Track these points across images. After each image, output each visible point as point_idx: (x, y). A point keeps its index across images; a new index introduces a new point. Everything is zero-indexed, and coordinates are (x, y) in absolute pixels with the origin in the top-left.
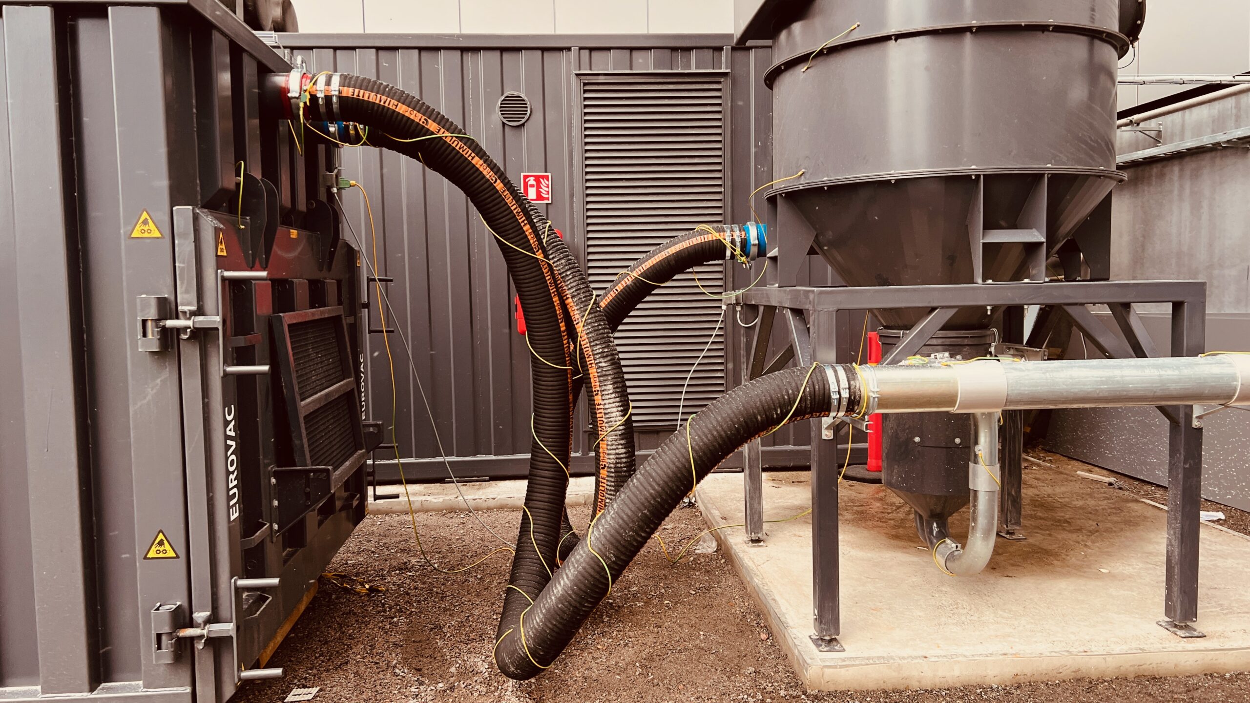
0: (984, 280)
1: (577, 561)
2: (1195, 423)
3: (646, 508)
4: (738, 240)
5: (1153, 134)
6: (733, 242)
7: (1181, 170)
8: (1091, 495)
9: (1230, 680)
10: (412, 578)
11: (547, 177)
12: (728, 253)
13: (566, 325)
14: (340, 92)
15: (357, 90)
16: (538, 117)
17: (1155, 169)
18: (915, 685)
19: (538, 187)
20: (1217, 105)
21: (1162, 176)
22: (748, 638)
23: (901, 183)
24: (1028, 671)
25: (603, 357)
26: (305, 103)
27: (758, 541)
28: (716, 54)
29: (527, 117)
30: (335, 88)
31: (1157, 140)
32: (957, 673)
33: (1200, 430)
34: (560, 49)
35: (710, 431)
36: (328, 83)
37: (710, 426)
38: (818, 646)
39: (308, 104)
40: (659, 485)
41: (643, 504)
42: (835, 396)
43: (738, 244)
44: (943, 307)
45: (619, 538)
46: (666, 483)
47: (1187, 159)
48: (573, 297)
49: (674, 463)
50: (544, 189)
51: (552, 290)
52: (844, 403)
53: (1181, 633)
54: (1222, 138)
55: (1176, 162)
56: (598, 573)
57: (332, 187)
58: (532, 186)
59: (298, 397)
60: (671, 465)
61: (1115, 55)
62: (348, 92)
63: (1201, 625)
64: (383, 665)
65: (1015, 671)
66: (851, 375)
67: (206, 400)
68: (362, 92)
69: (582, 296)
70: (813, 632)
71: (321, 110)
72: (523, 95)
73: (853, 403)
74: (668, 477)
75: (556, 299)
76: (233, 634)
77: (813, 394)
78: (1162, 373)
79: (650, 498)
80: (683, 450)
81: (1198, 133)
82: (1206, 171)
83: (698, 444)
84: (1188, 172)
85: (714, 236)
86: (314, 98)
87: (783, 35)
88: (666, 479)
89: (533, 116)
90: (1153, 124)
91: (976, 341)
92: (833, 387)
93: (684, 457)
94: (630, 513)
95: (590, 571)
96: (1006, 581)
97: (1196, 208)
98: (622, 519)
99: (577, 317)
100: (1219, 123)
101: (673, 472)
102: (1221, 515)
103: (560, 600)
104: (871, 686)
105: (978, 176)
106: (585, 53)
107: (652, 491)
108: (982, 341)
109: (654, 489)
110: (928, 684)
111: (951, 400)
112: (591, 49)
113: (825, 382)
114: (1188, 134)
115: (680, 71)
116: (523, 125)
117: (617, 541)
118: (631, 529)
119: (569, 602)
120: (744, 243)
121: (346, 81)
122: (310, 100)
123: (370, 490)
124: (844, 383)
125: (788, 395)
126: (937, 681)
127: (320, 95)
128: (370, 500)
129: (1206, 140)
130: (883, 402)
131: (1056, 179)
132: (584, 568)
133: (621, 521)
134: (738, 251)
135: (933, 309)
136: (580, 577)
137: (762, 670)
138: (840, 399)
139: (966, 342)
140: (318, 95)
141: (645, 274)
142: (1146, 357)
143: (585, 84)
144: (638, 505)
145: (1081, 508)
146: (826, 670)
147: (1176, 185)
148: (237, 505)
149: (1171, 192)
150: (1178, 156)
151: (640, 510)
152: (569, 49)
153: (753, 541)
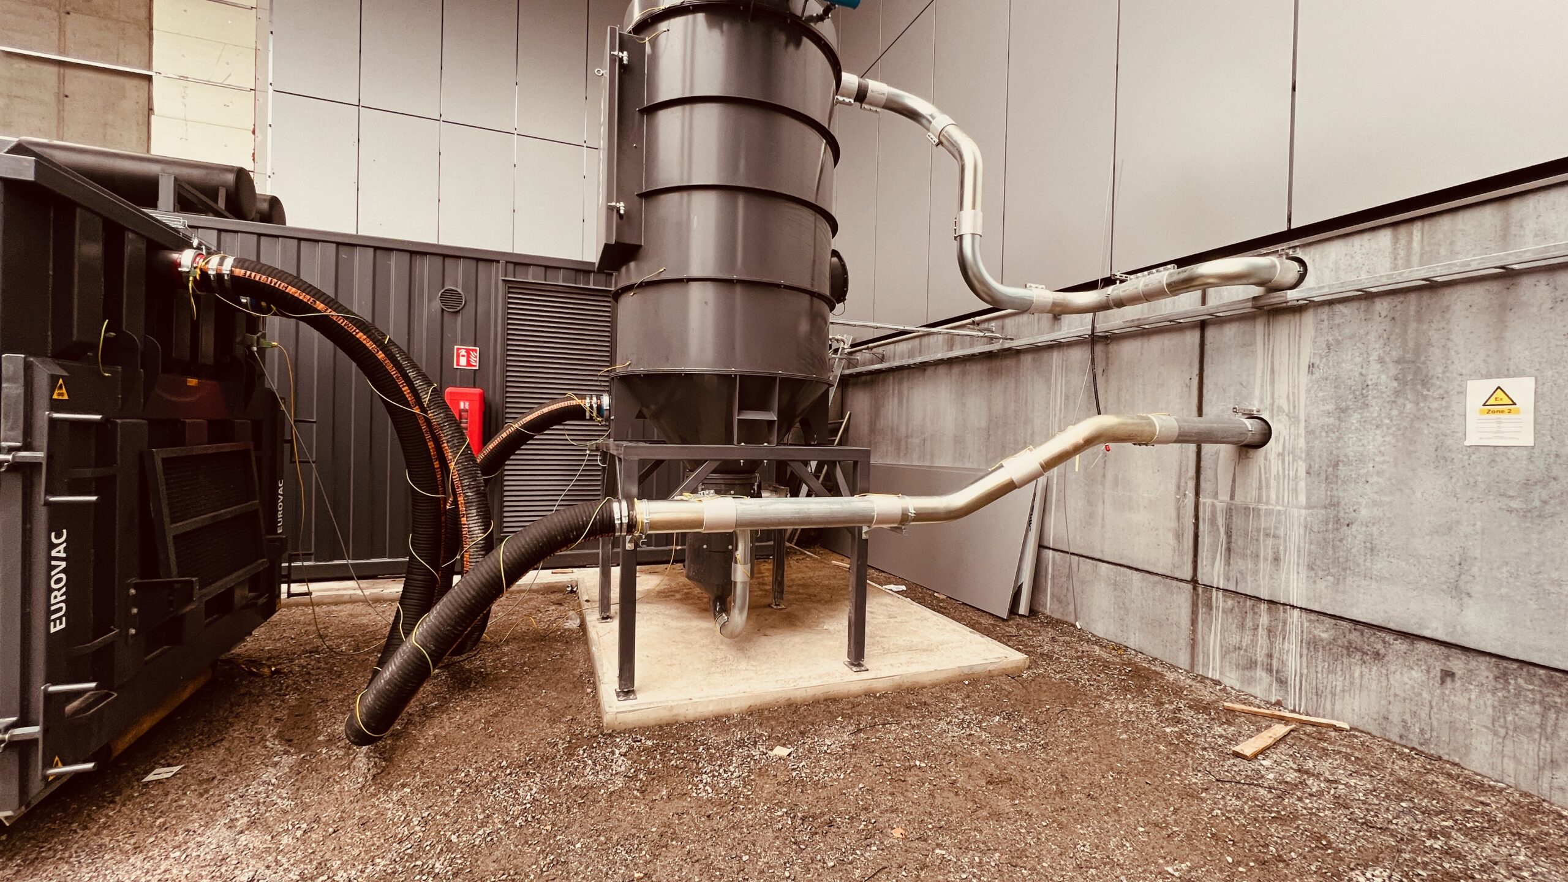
0: (739, 443)
1: (404, 652)
2: (864, 536)
3: (462, 608)
4: (595, 406)
5: (880, 356)
6: (591, 407)
7: (894, 377)
8: (834, 577)
9: (879, 698)
10: (318, 661)
11: (476, 351)
12: (588, 414)
13: (440, 464)
14: (231, 271)
15: (248, 273)
16: (471, 306)
17: (881, 376)
18: (681, 719)
19: (468, 357)
20: (911, 342)
21: (884, 380)
22: (578, 693)
23: (689, 376)
24: (758, 702)
25: (470, 488)
26: (195, 278)
27: (607, 618)
28: (608, 277)
29: (461, 306)
30: (227, 267)
31: (882, 359)
32: (711, 708)
33: (866, 540)
34: (492, 261)
35: (519, 548)
36: (221, 263)
37: (520, 545)
38: (618, 696)
39: (198, 278)
40: (474, 590)
41: (460, 605)
42: (617, 522)
43: (595, 409)
44: (711, 460)
45: (438, 632)
46: (480, 589)
47: (896, 373)
48: (448, 442)
49: (488, 573)
50: (472, 359)
51: (428, 437)
52: (625, 526)
53: (855, 669)
54: (911, 362)
55: (891, 374)
56: (420, 660)
57: (252, 345)
58: (463, 356)
59: (167, 520)
60: (485, 574)
61: (826, 308)
62: (239, 272)
63: (867, 662)
64: (257, 738)
65: (749, 704)
66: (631, 507)
67: (28, 526)
68: (253, 274)
69: (456, 441)
70: (616, 686)
71: (213, 284)
72: (460, 290)
73: (632, 526)
74: (482, 583)
75: (431, 445)
76: (40, 737)
77: (602, 520)
78: (832, 506)
79: (466, 601)
80: (496, 564)
81: (902, 357)
82: (905, 380)
83: (509, 559)
84: (897, 380)
85: (577, 401)
86: (204, 273)
87: (624, 269)
88: (480, 585)
89: (467, 306)
90: (880, 350)
91: (745, 482)
92: (617, 516)
93: (495, 567)
94: (448, 612)
95: (415, 660)
96: (764, 639)
97: (900, 401)
98: (442, 617)
99: (450, 457)
100: (911, 354)
101: (487, 580)
102: (904, 588)
103: (388, 682)
104: (652, 723)
105: (736, 376)
106: (511, 267)
107: (468, 595)
108: (749, 481)
109: (469, 593)
110: (690, 717)
111: (699, 523)
112: (516, 264)
113: (611, 512)
114: (897, 358)
115: (581, 286)
116: (458, 311)
117: (437, 634)
118: (449, 625)
119: (395, 684)
120: (600, 408)
121: (240, 263)
122: (200, 275)
123: (284, 587)
124: (625, 513)
125: (583, 521)
126: (697, 715)
127: (211, 272)
128: (284, 596)
129: (905, 362)
130: (653, 525)
131: (784, 381)
132: (408, 657)
133: (441, 619)
134: (595, 414)
135: (706, 461)
136: (405, 664)
137: (579, 717)
138: (621, 524)
139: (737, 482)
140: (210, 272)
141: (525, 426)
142: (841, 495)
143: (509, 287)
144: (456, 605)
145: (827, 586)
146: (618, 715)
147: (891, 388)
148: (64, 619)
149: (888, 391)
150: (890, 370)
151: (458, 610)
152: (498, 262)
153: (603, 618)
